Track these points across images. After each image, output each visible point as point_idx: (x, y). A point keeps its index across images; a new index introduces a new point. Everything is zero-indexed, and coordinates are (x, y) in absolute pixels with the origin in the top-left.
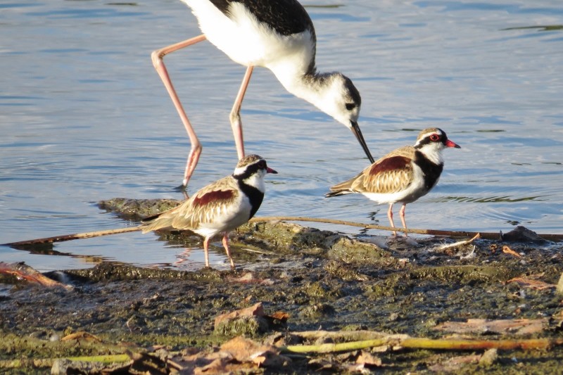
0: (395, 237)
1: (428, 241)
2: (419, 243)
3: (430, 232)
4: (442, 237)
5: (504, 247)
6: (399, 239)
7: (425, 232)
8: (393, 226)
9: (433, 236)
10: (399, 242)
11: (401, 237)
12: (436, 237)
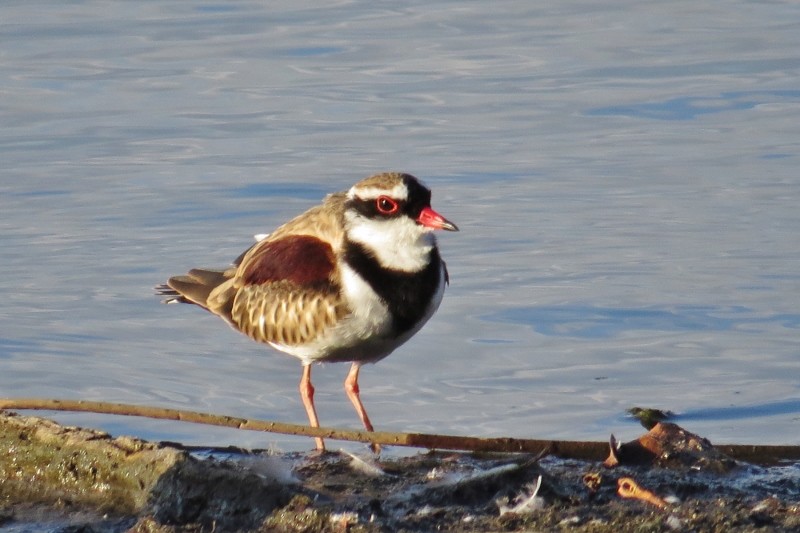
0: (319, 453)
1: (411, 467)
2: (387, 471)
3: (416, 440)
4: (449, 455)
5: (622, 482)
6: (331, 460)
7: (404, 439)
8: (313, 423)
9: (425, 451)
10: (330, 467)
11: (336, 454)
12: (432, 454)
